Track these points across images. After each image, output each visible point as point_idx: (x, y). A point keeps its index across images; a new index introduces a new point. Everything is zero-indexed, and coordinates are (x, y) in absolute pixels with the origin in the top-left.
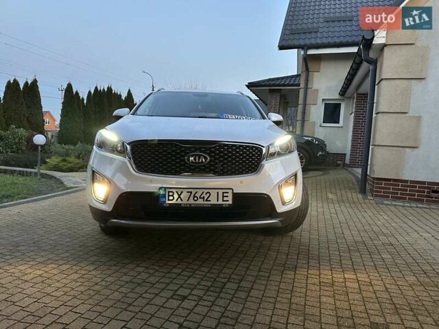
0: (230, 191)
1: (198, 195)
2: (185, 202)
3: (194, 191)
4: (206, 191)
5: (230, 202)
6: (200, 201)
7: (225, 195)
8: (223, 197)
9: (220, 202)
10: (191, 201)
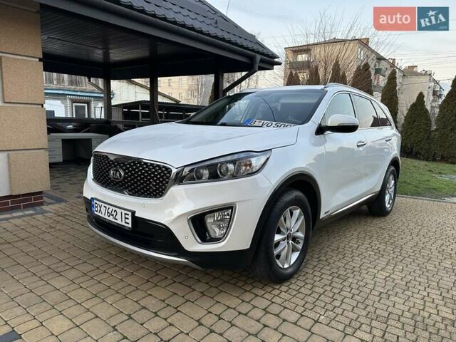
0: (130, 214)
1: (110, 211)
2: (103, 216)
3: (108, 206)
4: (114, 209)
5: (130, 226)
6: (111, 218)
7: (127, 216)
8: (126, 218)
9: (123, 224)
10: (106, 217)
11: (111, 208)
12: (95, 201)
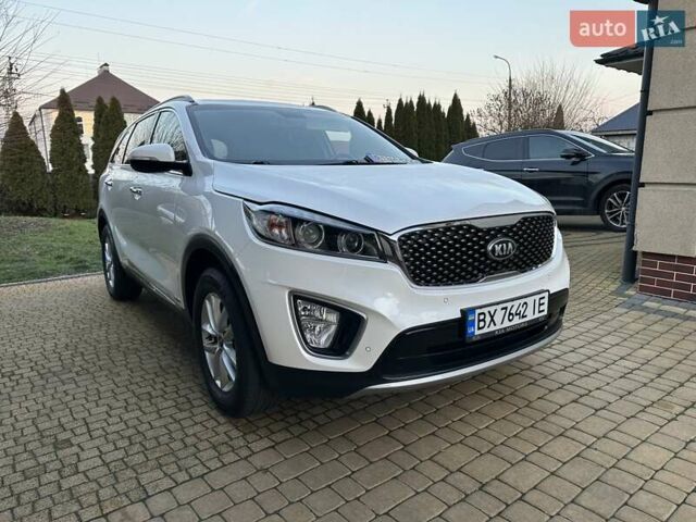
0: (545, 294)
1: (513, 311)
2: (497, 327)
3: (509, 305)
4: (523, 301)
5: (545, 313)
6: (517, 321)
7: (541, 302)
8: (540, 305)
9: (537, 315)
10: (507, 324)
11: (516, 303)
12: (478, 311)
